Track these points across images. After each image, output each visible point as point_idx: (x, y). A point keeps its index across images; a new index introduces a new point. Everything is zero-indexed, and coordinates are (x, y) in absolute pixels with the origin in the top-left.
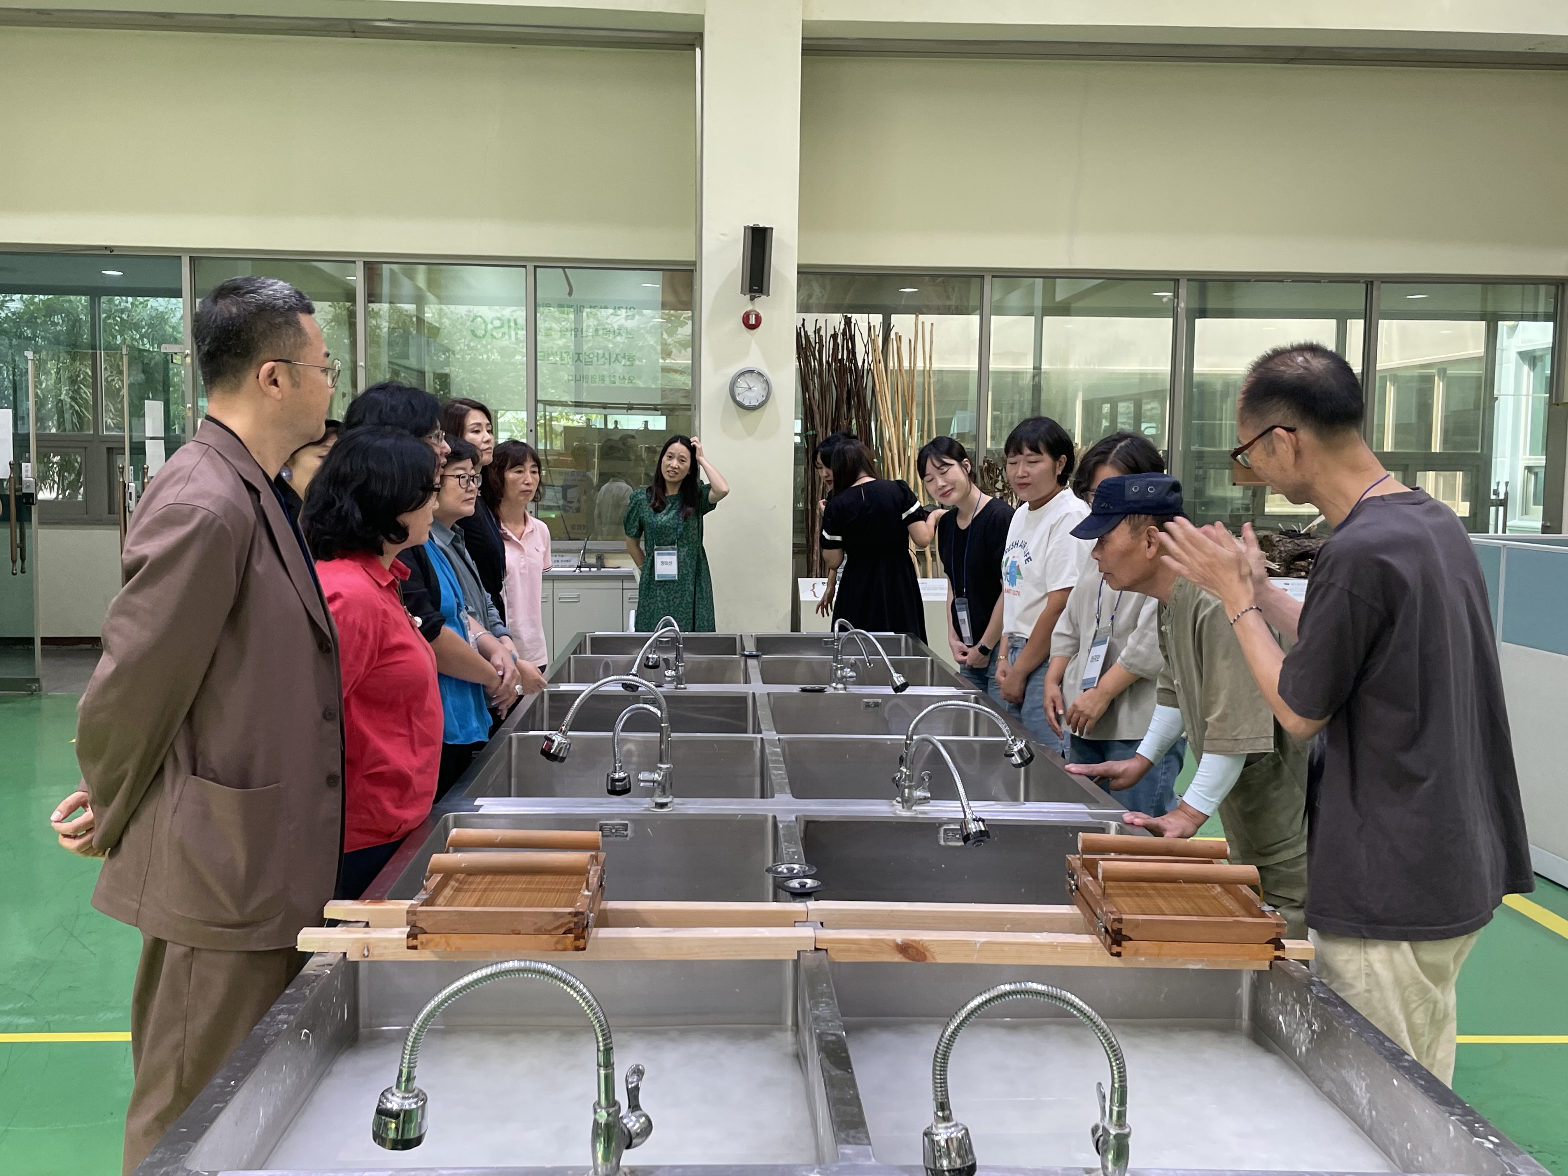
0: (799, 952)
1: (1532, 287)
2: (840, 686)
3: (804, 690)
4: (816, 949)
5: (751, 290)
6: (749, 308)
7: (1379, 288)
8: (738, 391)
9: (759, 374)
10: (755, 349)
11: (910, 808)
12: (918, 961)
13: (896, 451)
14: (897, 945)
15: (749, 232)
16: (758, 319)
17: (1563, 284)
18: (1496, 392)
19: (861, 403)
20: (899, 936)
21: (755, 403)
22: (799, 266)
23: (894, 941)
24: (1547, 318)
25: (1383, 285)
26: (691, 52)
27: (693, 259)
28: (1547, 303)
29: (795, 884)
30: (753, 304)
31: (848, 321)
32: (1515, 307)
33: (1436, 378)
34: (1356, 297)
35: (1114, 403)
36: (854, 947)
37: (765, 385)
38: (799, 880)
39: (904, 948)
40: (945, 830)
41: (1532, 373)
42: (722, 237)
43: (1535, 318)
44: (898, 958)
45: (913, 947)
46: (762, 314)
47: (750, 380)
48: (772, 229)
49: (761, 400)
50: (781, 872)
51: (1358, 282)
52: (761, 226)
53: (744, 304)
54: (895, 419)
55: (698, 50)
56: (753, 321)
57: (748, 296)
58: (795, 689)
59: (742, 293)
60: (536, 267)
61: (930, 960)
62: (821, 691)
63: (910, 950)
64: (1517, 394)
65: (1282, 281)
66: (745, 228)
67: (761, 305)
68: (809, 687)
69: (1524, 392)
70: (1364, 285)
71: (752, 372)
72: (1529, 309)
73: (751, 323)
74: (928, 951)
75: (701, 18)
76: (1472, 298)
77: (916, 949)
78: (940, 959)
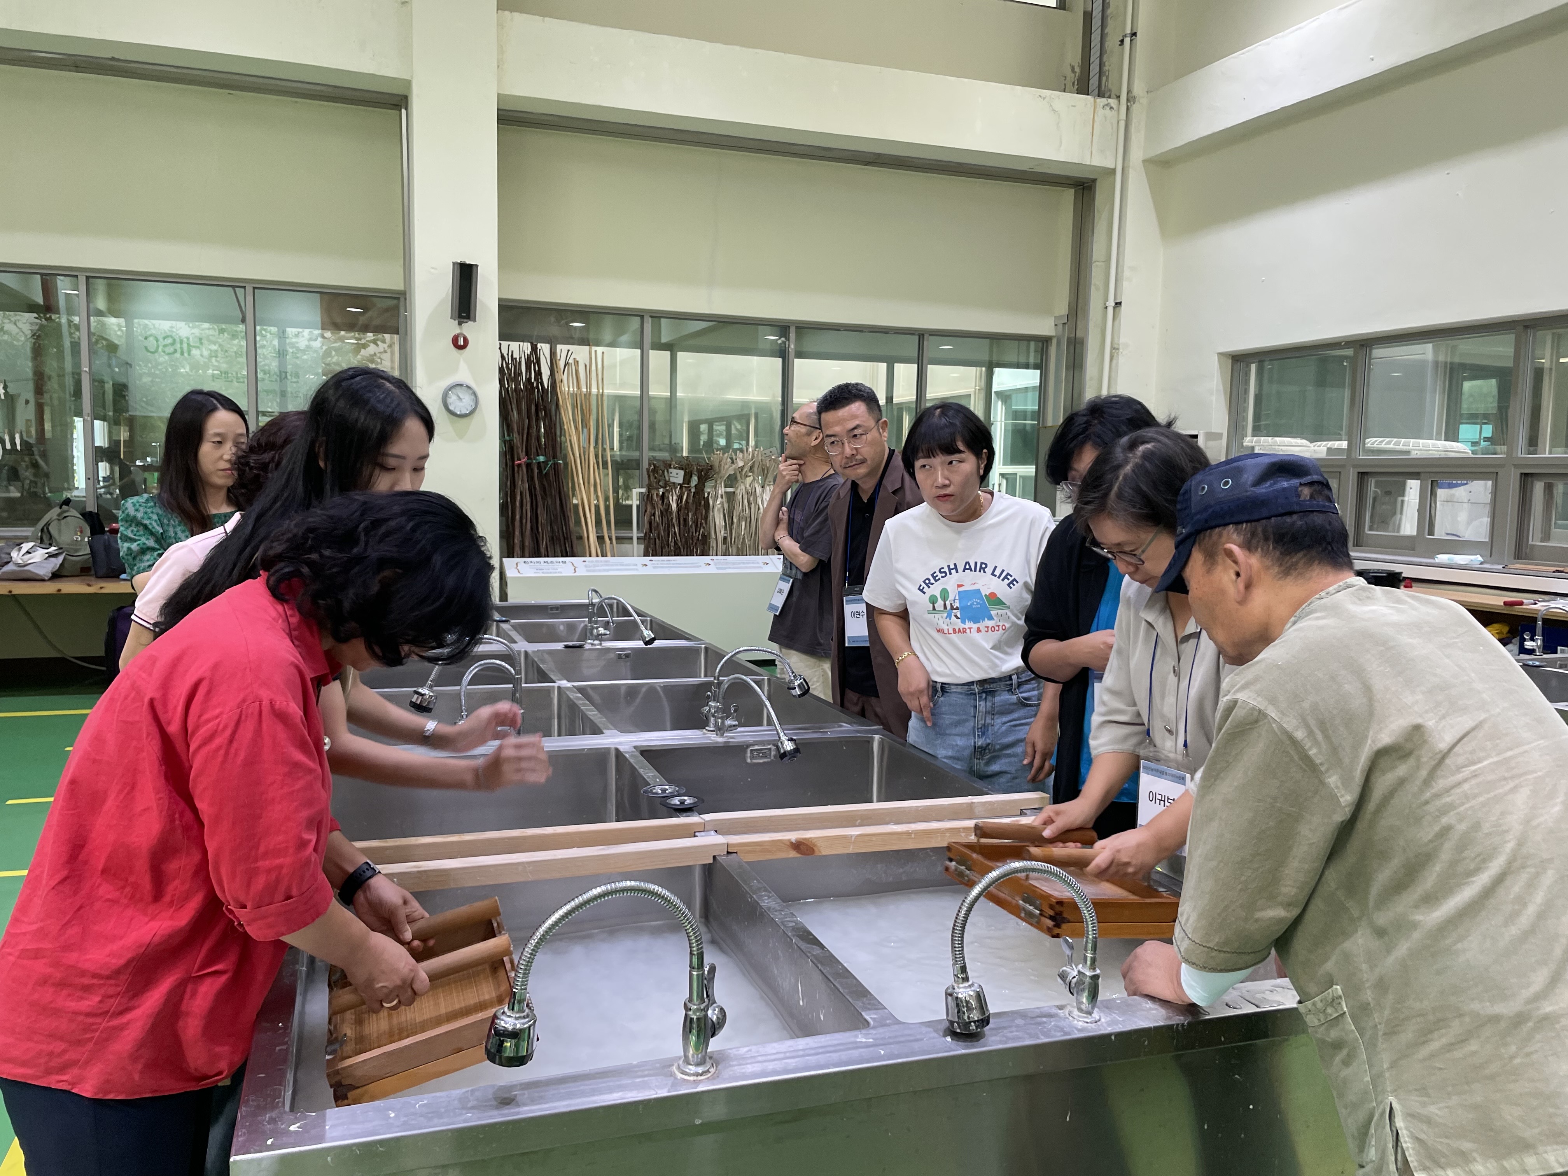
0: (714, 857)
1: (1025, 342)
2: (596, 642)
3: (566, 647)
4: (728, 853)
5: (460, 317)
6: (457, 331)
7: (928, 340)
8: (449, 401)
9: (468, 387)
10: (463, 366)
11: (722, 735)
12: (808, 855)
13: (577, 455)
14: (792, 843)
15: (458, 268)
16: (466, 341)
17: (1047, 341)
19: (548, 415)
20: (793, 836)
21: (464, 411)
22: (500, 300)
23: (789, 840)
24: (1036, 367)
25: (931, 337)
26: (397, 112)
27: (402, 288)
28: (1035, 357)
29: (676, 801)
30: (461, 329)
31: (534, 348)
32: (1012, 358)
34: (907, 345)
35: (711, 423)
36: (758, 848)
37: (473, 397)
38: (679, 798)
39: (798, 846)
40: (751, 750)
42: (433, 270)
43: (1027, 366)
44: (793, 854)
45: (804, 844)
46: (469, 337)
47: (461, 392)
48: (477, 266)
49: (470, 409)
50: (657, 793)
51: (913, 334)
52: (468, 262)
53: (453, 328)
54: (576, 428)
55: (404, 111)
56: (461, 342)
57: (457, 322)
58: (560, 646)
59: (452, 318)
60: (254, 288)
61: (817, 853)
62: (581, 647)
63: (802, 847)
65: (862, 331)
66: (454, 264)
67: (468, 329)
68: (571, 644)
70: (917, 337)
71: (461, 385)
72: (1022, 360)
73: (460, 344)
74: (815, 846)
75: (408, 83)
77: (807, 845)
78: (825, 852)
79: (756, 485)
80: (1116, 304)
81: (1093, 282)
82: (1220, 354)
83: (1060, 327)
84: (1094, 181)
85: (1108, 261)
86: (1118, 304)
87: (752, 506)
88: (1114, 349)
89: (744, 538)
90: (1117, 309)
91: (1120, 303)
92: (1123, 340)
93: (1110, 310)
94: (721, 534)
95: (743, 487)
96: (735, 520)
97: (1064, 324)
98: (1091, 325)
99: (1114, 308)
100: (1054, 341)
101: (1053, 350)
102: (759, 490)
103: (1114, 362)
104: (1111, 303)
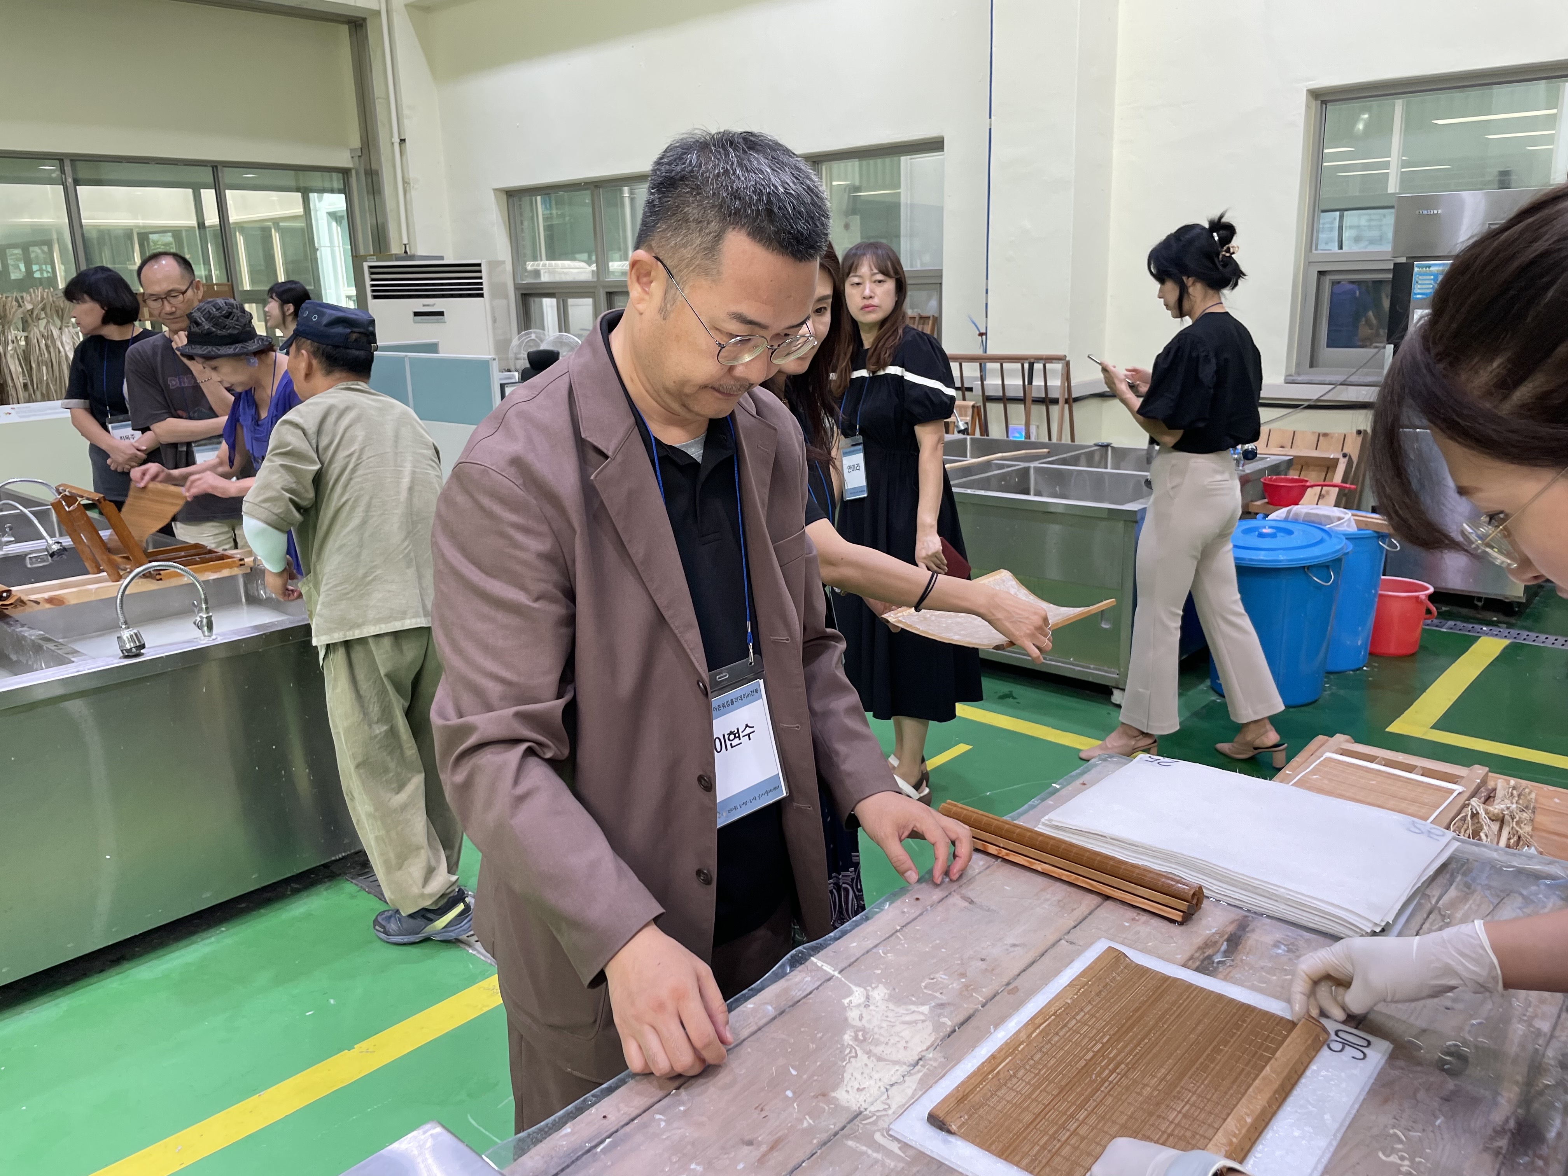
1: (328, 172)
7: (222, 170)
17: (347, 171)
18: (316, 245)
23: (45, 599)
24: (340, 191)
25: (225, 169)
28: (338, 183)
33: (273, 230)
34: (206, 175)
41: (339, 228)
43: (332, 191)
51: (206, 165)
61: (68, 604)
64: (332, 246)
65: (148, 163)
69: (336, 244)
70: (211, 168)
72: (327, 186)
76: (288, 178)
77: (60, 599)
78: (74, 603)
79: (52, 328)
80: (401, 140)
81: (379, 118)
82: (495, 190)
83: (356, 159)
84: (364, 19)
85: (388, 98)
86: (403, 141)
87: (52, 349)
88: (405, 182)
89: (48, 384)
90: (403, 146)
91: (404, 140)
92: (412, 174)
93: (397, 146)
94: (20, 381)
95: (36, 330)
96: (34, 366)
97: (359, 156)
98: (383, 159)
99: (400, 144)
100: (354, 172)
101: (353, 180)
102: (56, 333)
103: (408, 195)
104: (396, 140)
